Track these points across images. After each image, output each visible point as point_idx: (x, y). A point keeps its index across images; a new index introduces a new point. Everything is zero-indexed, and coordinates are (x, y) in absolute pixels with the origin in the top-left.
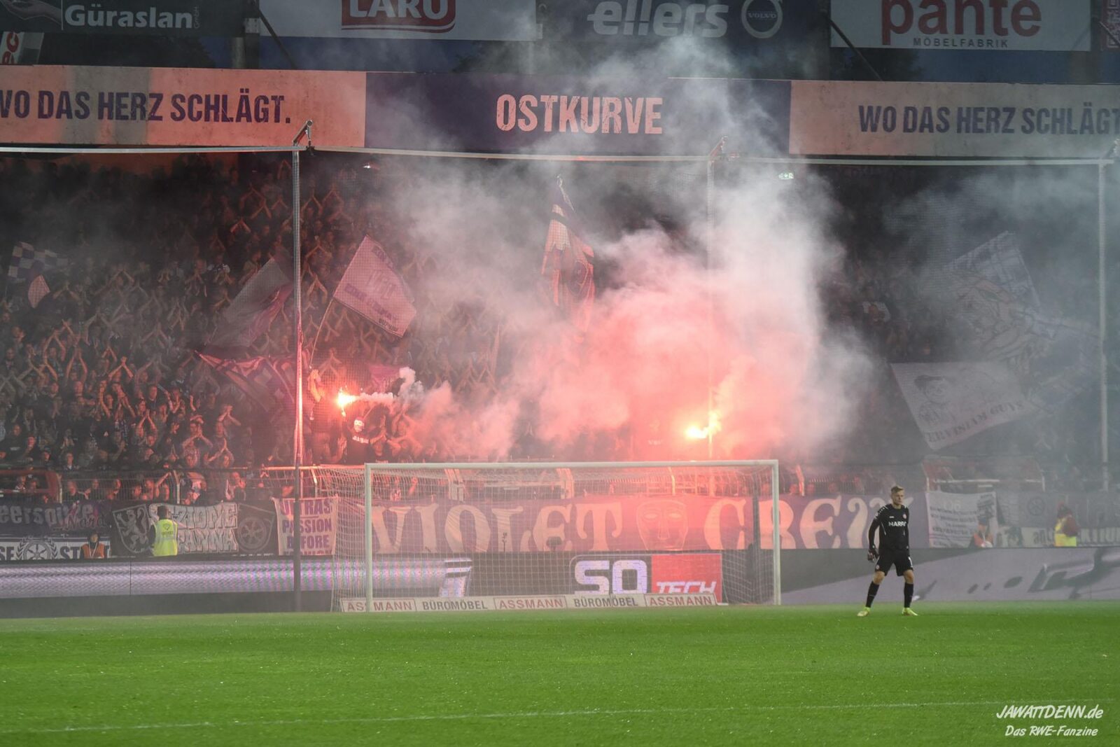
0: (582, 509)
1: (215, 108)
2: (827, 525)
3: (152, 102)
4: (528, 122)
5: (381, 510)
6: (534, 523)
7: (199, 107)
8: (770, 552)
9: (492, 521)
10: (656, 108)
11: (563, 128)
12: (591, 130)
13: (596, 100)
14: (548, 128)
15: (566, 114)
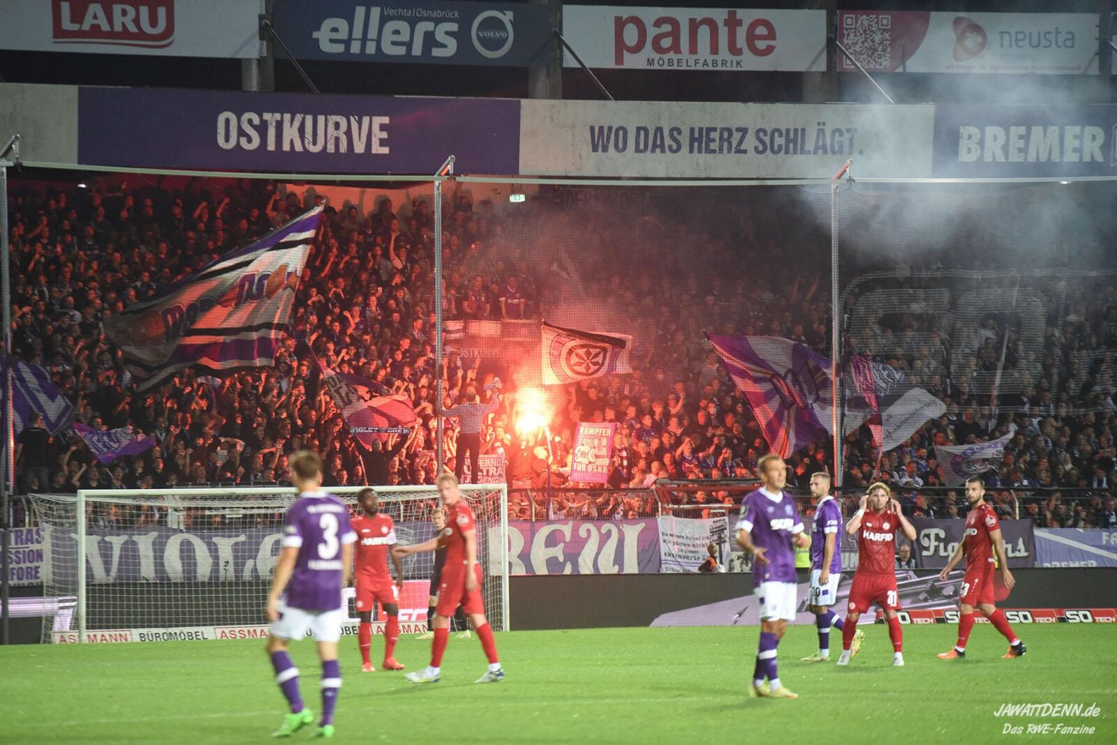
2: (558, 552)
4: (250, 140)
5: (95, 539)
6: (257, 550)
8: (499, 578)
9: (214, 551)
10: (383, 127)
11: (286, 147)
12: (315, 149)
13: (321, 119)
14: (271, 146)
15: (290, 133)
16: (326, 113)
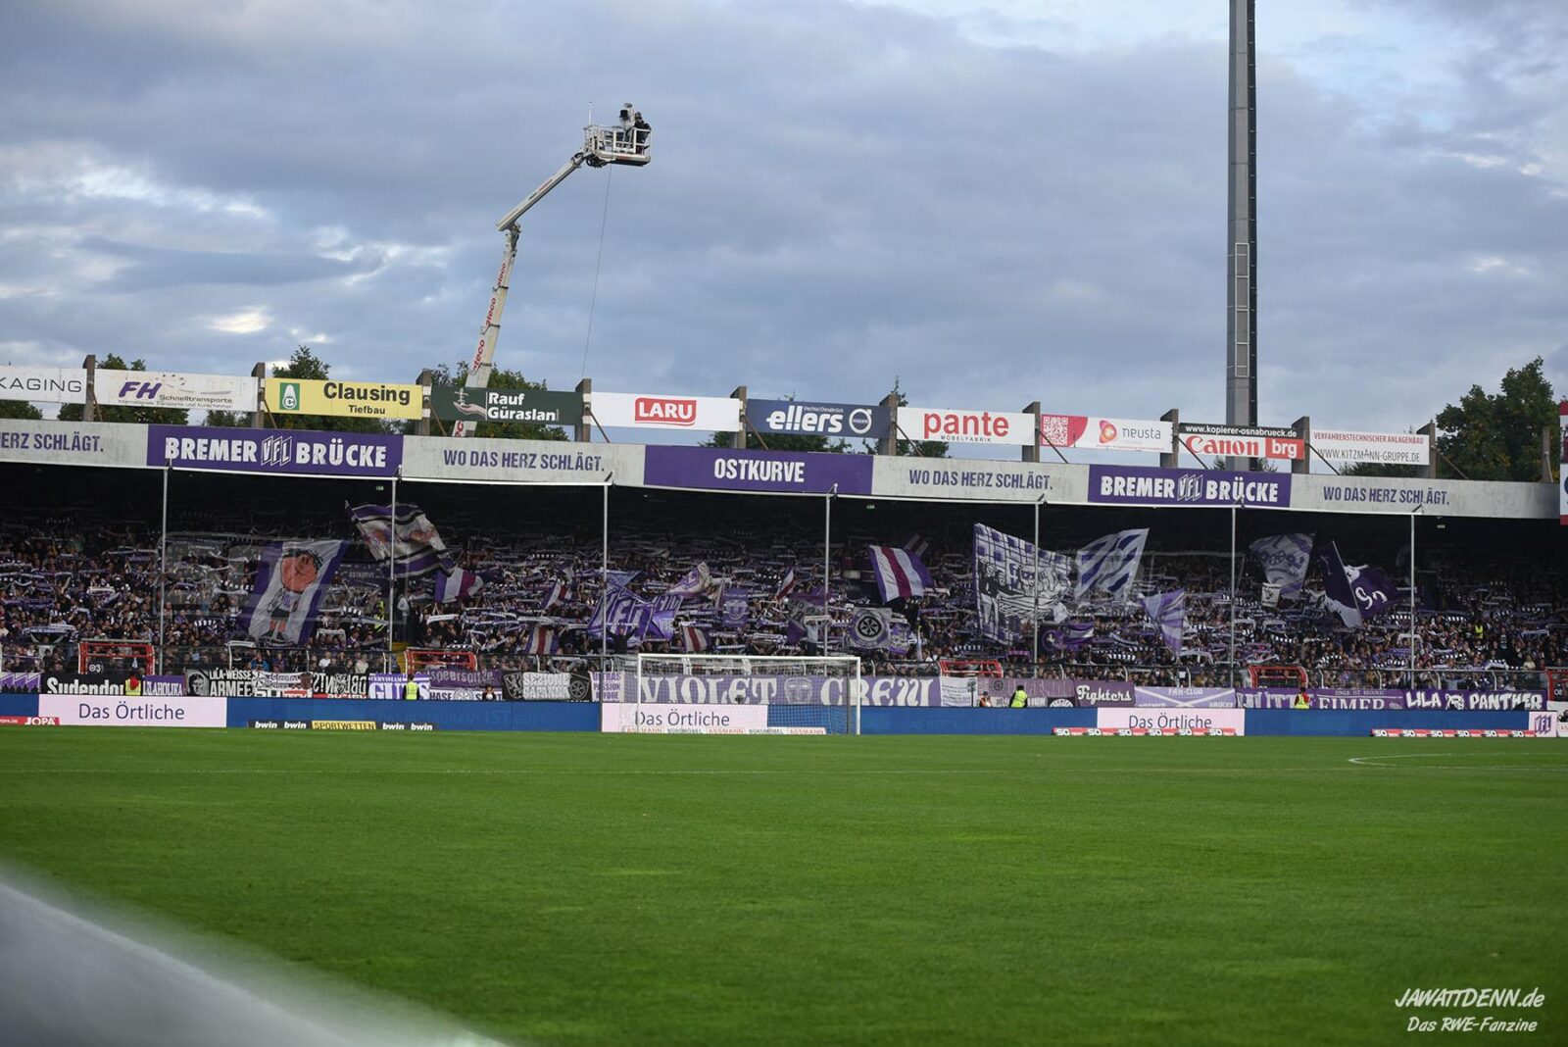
0: (756, 681)
1: (564, 462)
2: (886, 693)
3: (530, 459)
4: (731, 474)
5: (647, 679)
6: (729, 685)
7: (555, 462)
8: (855, 707)
9: (707, 686)
10: (801, 468)
11: (750, 478)
12: (766, 479)
13: (769, 463)
14: (742, 477)
15: (753, 470)
16: (772, 460)
